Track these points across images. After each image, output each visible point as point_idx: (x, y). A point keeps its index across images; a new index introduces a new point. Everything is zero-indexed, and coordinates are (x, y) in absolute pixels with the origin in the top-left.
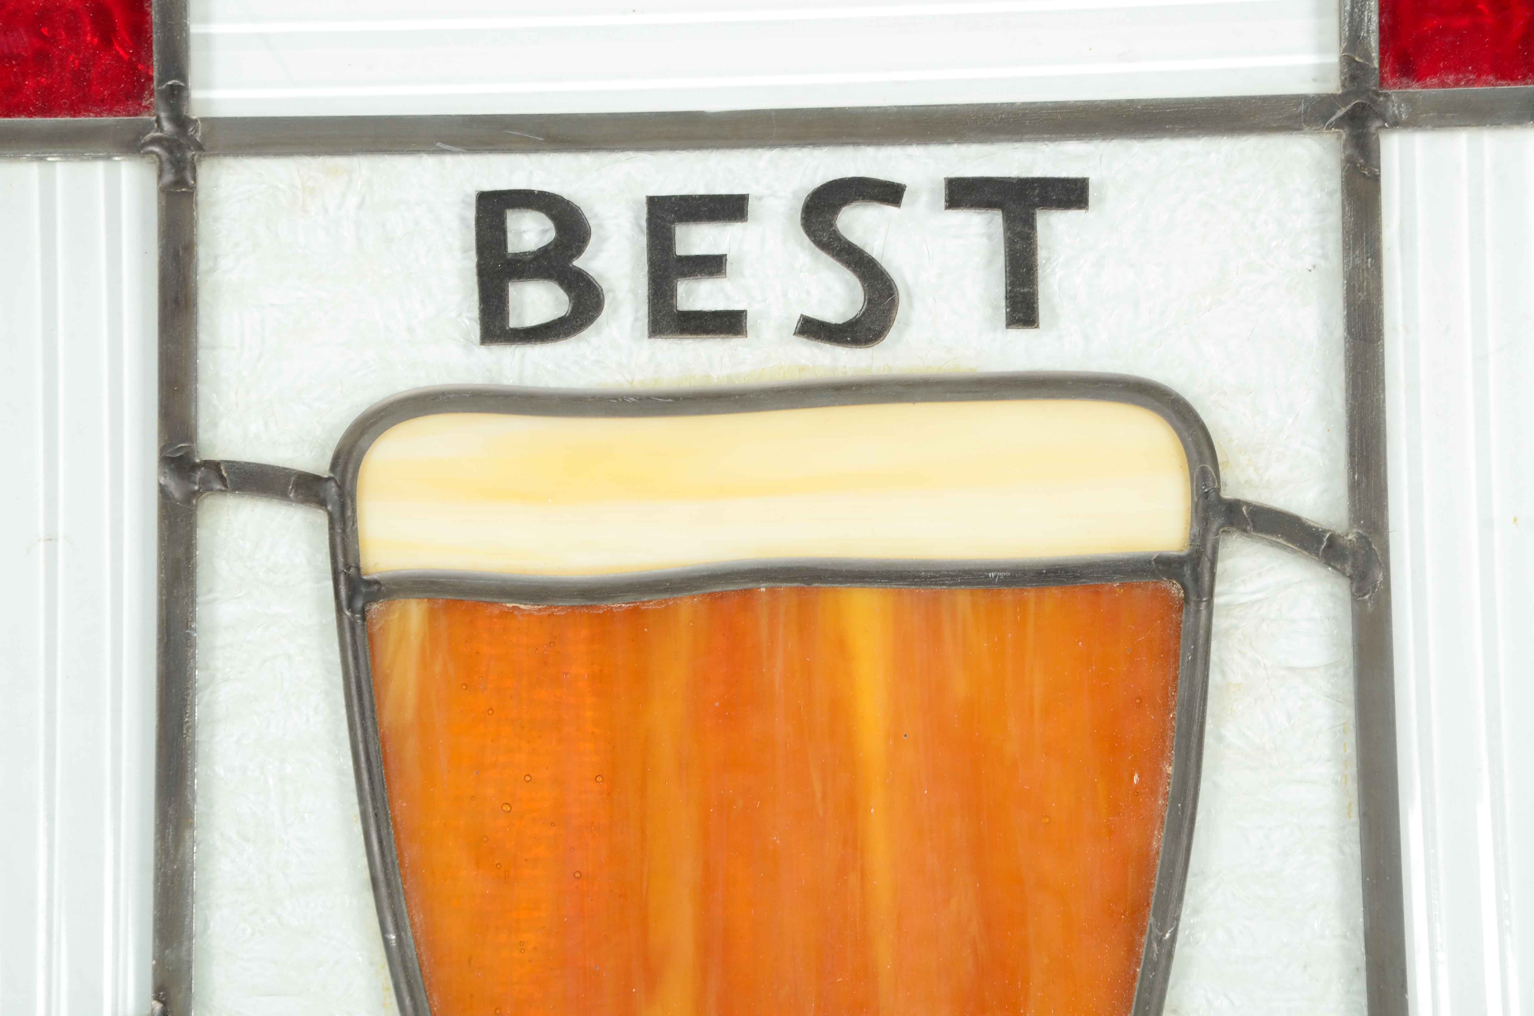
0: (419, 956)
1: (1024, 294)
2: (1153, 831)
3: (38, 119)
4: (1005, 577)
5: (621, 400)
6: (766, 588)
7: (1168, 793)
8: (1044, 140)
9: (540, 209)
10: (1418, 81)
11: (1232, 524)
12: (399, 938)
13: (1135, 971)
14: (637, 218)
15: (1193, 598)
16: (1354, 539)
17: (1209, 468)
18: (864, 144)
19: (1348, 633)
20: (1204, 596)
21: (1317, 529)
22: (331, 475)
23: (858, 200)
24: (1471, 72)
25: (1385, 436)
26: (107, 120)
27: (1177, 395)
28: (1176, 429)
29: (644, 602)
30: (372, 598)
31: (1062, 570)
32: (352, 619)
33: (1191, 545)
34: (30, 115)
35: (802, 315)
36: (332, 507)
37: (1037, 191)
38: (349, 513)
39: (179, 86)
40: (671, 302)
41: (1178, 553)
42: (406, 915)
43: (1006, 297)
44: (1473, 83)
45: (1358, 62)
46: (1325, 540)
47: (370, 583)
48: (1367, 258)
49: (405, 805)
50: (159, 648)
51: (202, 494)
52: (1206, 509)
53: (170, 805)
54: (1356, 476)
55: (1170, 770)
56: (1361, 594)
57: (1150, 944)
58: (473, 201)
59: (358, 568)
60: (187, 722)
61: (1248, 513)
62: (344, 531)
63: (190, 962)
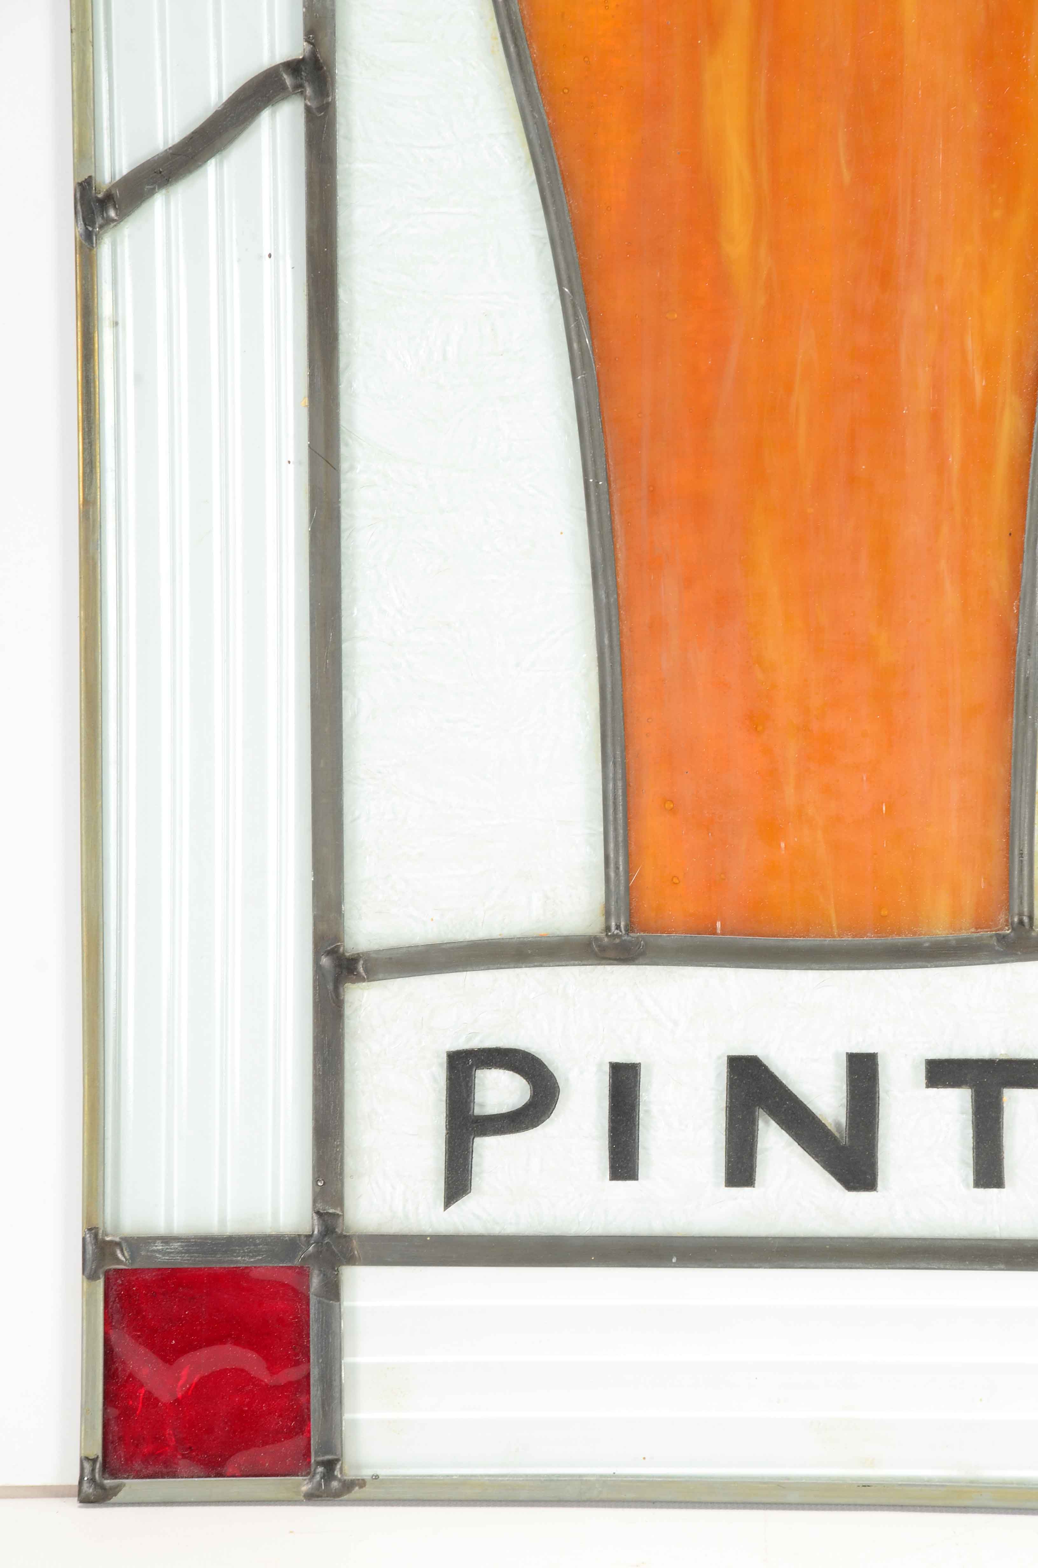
63: (333, 11)
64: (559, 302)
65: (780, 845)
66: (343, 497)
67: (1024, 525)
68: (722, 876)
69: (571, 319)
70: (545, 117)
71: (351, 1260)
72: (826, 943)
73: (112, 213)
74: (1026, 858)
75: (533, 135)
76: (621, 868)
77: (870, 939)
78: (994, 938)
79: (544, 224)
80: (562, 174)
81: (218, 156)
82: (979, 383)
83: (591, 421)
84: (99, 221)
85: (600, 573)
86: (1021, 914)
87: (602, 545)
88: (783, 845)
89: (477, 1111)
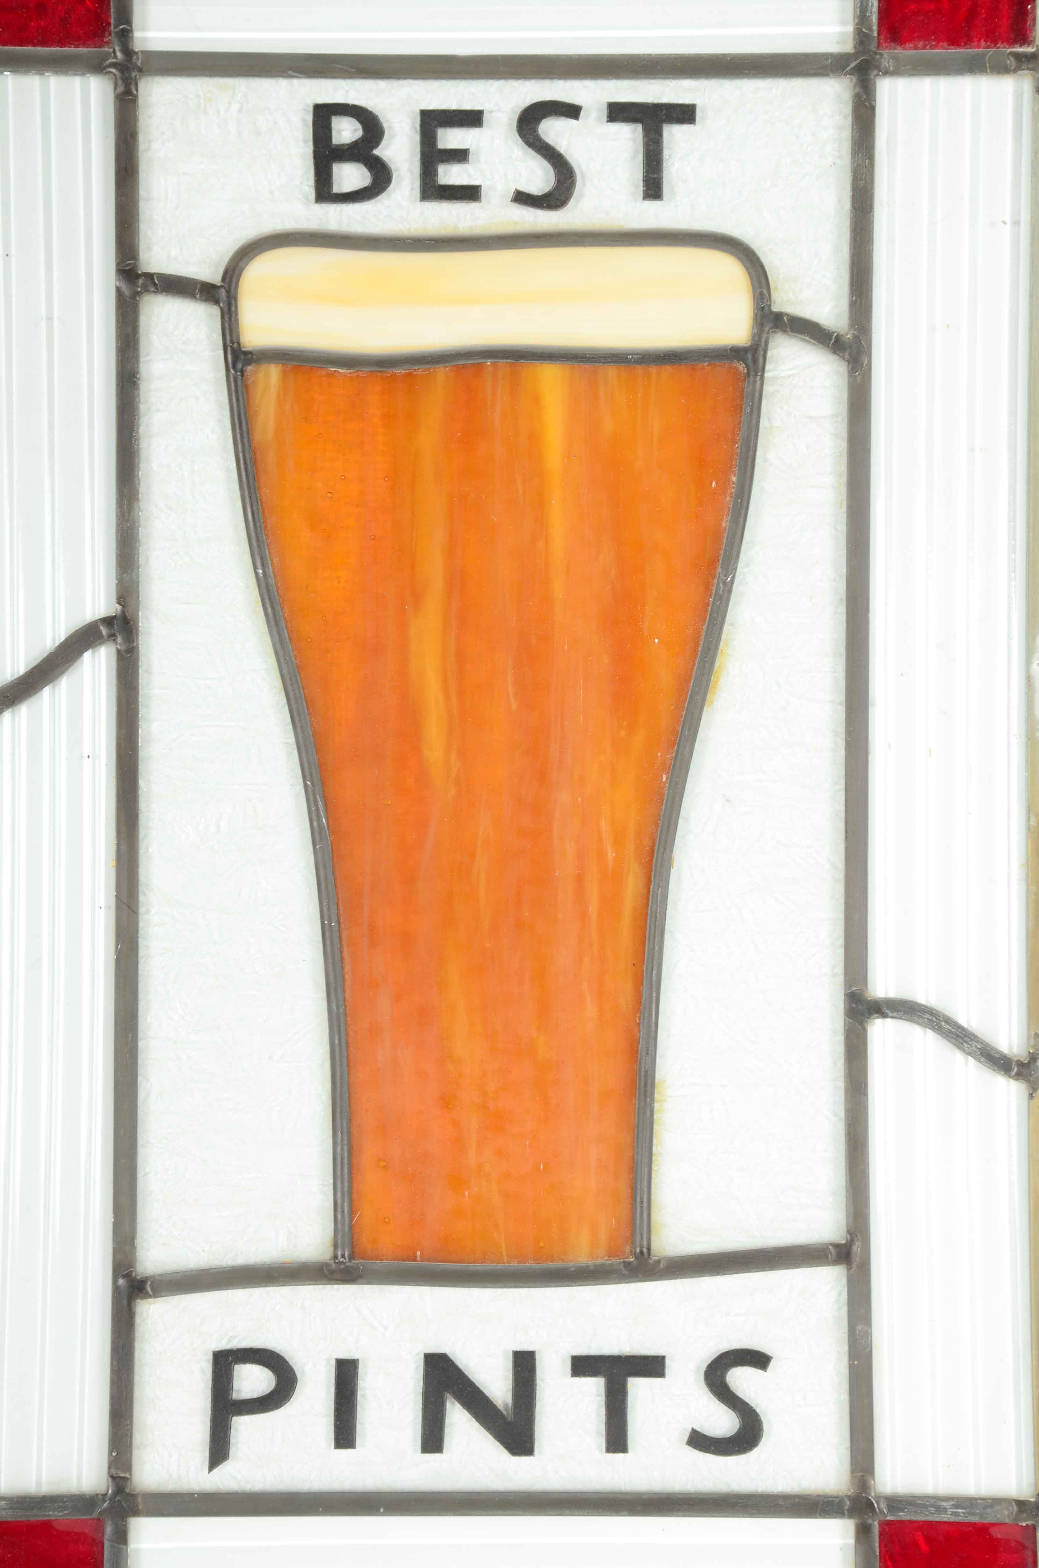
0: (276, 583)
1: (654, 178)
2: (723, 516)
3: (39, 48)
4: (638, 358)
5: (402, 241)
6: (491, 362)
7: (732, 493)
8: (669, 78)
9: (352, 116)
10: (901, 45)
11: (777, 327)
12: (265, 573)
13: (709, 600)
14: (413, 123)
15: (752, 373)
16: (851, 338)
17: (765, 292)
18: (556, 78)
19: (845, 396)
20: (759, 372)
21: (829, 331)
22: (222, 284)
23: (552, 115)
24: (934, 40)
25: (872, 273)
26: (82, 50)
27: (747, 245)
28: (745, 266)
29: (415, 370)
30: (248, 362)
31: (673, 355)
32: (235, 376)
33: (752, 340)
34: (34, 45)
35: (516, 189)
36: (223, 305)
37: (664, 112)
38: (233, 309)
39: (127, 29)
40: (434, 178)
41: (744, 345)
42: (268, 558)
43: (643, 180)
44: (935, 47)
45: (864, 33)
46: (833, 337)
47: (246, 353)
48: (866, 159)
49: (267, 491)
50: (117, 390)
51: (142, 293)
52: (762, 317)
53: (125, 486)
54: (854, 298)
55: (734, 479)
56: (854, 372)
57: (718, 584)
58: (311, 109)
59: (239, 344)
60: (134, 436)
61: (788, 321)
62: (230, 319)
63: (138, 582)
64: (303, 791)
65: (464, 1194)
66: (141, 932)
67: (644, 958)
68: (422, 1217)
69: (312, 804)
70: (294, 659)
71: (136, 1513)
72: (498, 1268)
74: (645, 1205)
75: (285, 672)
76: (346, 1211)
77: (530, 1265)
78: (622, 1265)
79: (293, 736)
80: (306, 699)
81: (51, 685)
83: (326, 879)
85: (332, 991)
86: (641, 1247)
87: (334, 970)
88: (467, 1193)
89: (235, 1396)
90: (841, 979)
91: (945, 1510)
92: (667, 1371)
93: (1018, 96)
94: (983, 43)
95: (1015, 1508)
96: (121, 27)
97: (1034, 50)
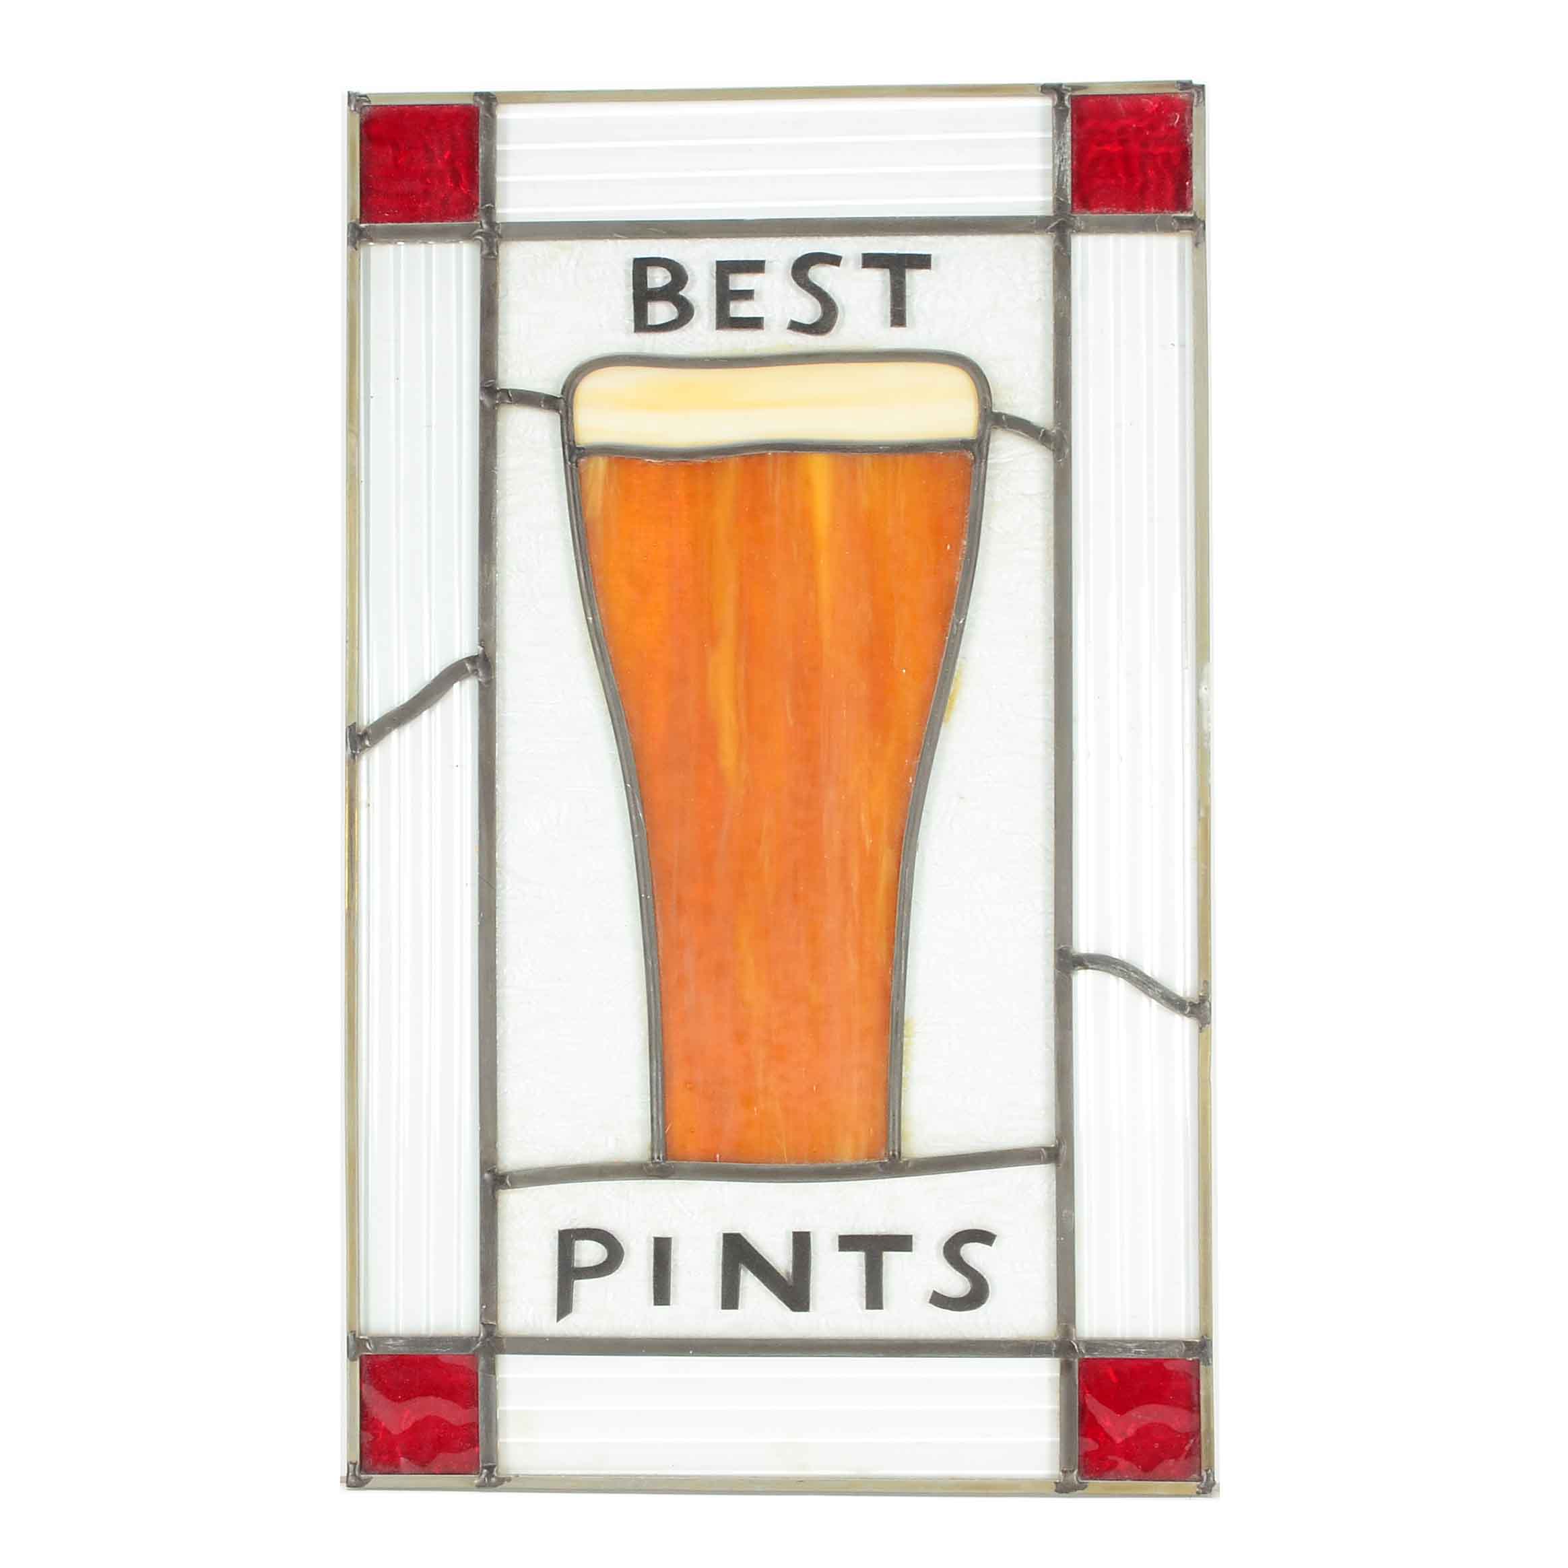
0: (603, 627)
1: (899, 310)
2: (956, 574)
3: (425, 223)
4: (888, 449)
5: (702, 360)
6: (772, 453)
7: (963, 554)
8: (910, 235)
9: (664, 266)
10: (1090, 210)
11: (998, 425)
12: (594, 620)
13: (945, 639)
14: (711, 271)
15: (978, 460)
16: (1056, 432)
17: (988, 398)
18: (823, 236)
19: (1052, 478)
20: (984, 460)
21: (1039, 427)
22: (562, 396)
23: (819, 263)
24: (1115, 207)
26: (456, 223)
27: (973, 361)
28: (971, 377)
29: (713, 459)
30: (581, 456)
31: (915, 446)
32: (571, 466)
33: (978, 434)
34: (421, 222)
35: (791, 320)
36: (562, 412)
37: (907, 260)
38: (570, 415)
39: (491, 208)
40: (727, 313)
41: (971, 439)
42: (597, 608)
43: (891, 312)
44: (1115, 212)
45: (1062, 201)
46: (1042, 432)
47: (579, 449)
48: (1065, 294)
49: (596, 555)
50: (480, 479)
51: (500, 405)
52: (986, 416)
53: (485, 554)
54: (1057, 402)
55: (965, 543)
56: (1059, 459)
57: (953, 626)
58: (632, 262)
59: (574, 441)
60: (493, 515)
61: (1006, 419)
62: (567, 423)
63: (496, 628)
64: (625, 792)
66: (499, 904)
67: (895, 926)
68: (720, 1127)
69: (632, 802)
70: (617, 686)
71: (502, 1351)
72: (781, 1167)
73: (367, 743)
74: (896, 1118)
75: (610, 696)
76: (660, 1123)
77: (807, 1164)
78: (879, 1165)
79: (616, 747)
80: (627, 720)
81: (429, 709)
82: (868, 841)
83: (643, 859)
84: (359, 747)
85: (648, 947)
86: (894, 1151)
87: (650, 933)
88: (755, 1109)
89: (576, 1265)
90: (1052, 939)
91: (1130, 1350)
92: (914, 1247)
93: (1181, 250)
94: (1153, 209)
95: (1184, 1347)
96: (487, 205)
97: (1192, 215)
